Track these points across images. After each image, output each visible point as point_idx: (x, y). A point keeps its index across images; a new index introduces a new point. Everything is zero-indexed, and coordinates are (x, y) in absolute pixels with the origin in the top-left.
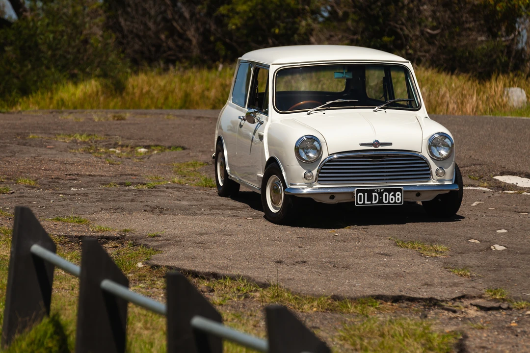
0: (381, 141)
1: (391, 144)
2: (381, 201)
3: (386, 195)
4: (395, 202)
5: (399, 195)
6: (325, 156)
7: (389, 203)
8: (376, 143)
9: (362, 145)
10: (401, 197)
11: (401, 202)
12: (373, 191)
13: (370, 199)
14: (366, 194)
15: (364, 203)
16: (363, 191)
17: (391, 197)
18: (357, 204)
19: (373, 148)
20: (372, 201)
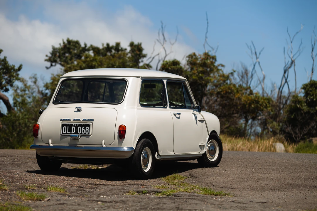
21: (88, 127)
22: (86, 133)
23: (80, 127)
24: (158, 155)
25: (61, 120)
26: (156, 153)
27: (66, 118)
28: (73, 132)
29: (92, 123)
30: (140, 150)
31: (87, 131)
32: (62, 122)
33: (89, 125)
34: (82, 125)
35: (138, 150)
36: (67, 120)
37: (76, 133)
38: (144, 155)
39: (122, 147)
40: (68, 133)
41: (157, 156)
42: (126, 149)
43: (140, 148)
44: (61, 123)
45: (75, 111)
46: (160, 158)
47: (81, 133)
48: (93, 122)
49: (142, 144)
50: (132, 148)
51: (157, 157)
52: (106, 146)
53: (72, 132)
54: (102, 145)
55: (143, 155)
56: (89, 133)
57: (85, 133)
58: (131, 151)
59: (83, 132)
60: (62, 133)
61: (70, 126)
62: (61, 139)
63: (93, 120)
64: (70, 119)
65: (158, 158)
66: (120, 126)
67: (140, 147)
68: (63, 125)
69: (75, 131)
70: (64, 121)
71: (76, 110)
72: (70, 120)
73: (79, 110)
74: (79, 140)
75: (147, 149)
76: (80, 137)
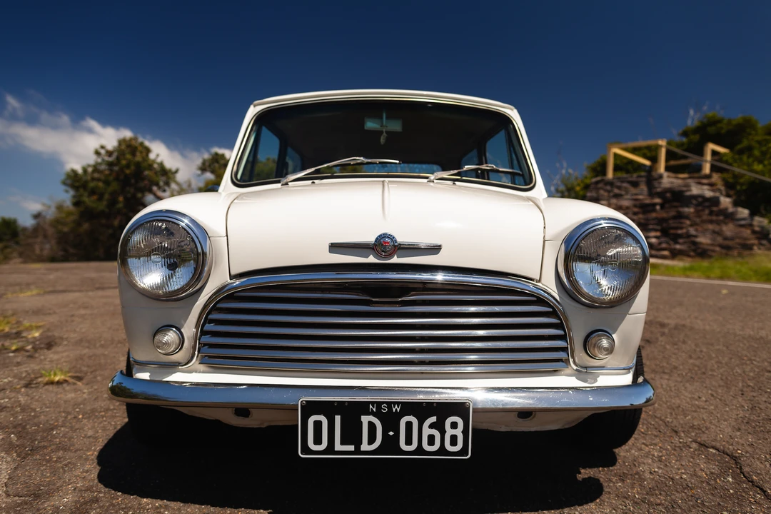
0: (401, 239)
1: (435, 249)
2: (390, 444)
3: (409, 425)
4: (442, 450)
5: (455, 428)
6: (217, 279)
7: (420, 450)
8: (384, 245)
9: (335, 248)
10: (465, 432)
11: (464, 451)
12: (363, 408)
13: (351, 435)
14: (338, 418)
15: (330, 449)
16: (328, 409)
17: (427, 431)
18: (306, 450)
19: (372, 259)
20: (358, 443)
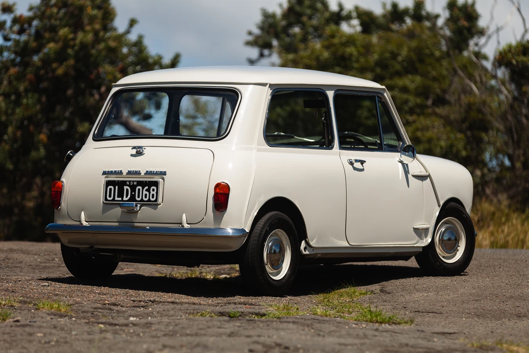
21: (155, 188)
22: (152, 199)
23: (140, 188)
24: (308, 247)
25: (104, 173)
26: (303, 242)
27: (113, 170)
28: (127, 197)
29: (163, 179)
30: (260, 234)
31: (153, 195)
32: (106, 177)
33: (156, 184)
34: (142, 184)
35: (258, 234)
36: (116, 173)
37: (133, 199)
38: (271, 246)
39: (221, 227)
40: (116, 199)
41: (305, 248)
42: (230, 231)
43: (261, 231)
44: (103, 180)
45: (132, 155)
46: (313, 253)
47: (142, 200)
48: (164, 176)
49: (265, 223)
50: (243, 230)
51: (305, 251)
52: (189, 226)
53: (125, 197)
54: (181, 224)
55: (270, 244)
56: (156, 200)
57: (149, 200)
58: (240, 237)
59: (146, 197)
60: (106, 199)
61: (121, 184)
62: (104, 211)
63: (164, 173)
64: (121, 171)
65: (307, 252)
66: (218, 186)
67: (262, 228)
68: (108, 183)
69: (129, 196)
70: (109, 176)
71: (134, 152)
72: (121, 173)
73: (139, 152)
74: (138, 215)
75: (279, 234)
76: (140, 207)
